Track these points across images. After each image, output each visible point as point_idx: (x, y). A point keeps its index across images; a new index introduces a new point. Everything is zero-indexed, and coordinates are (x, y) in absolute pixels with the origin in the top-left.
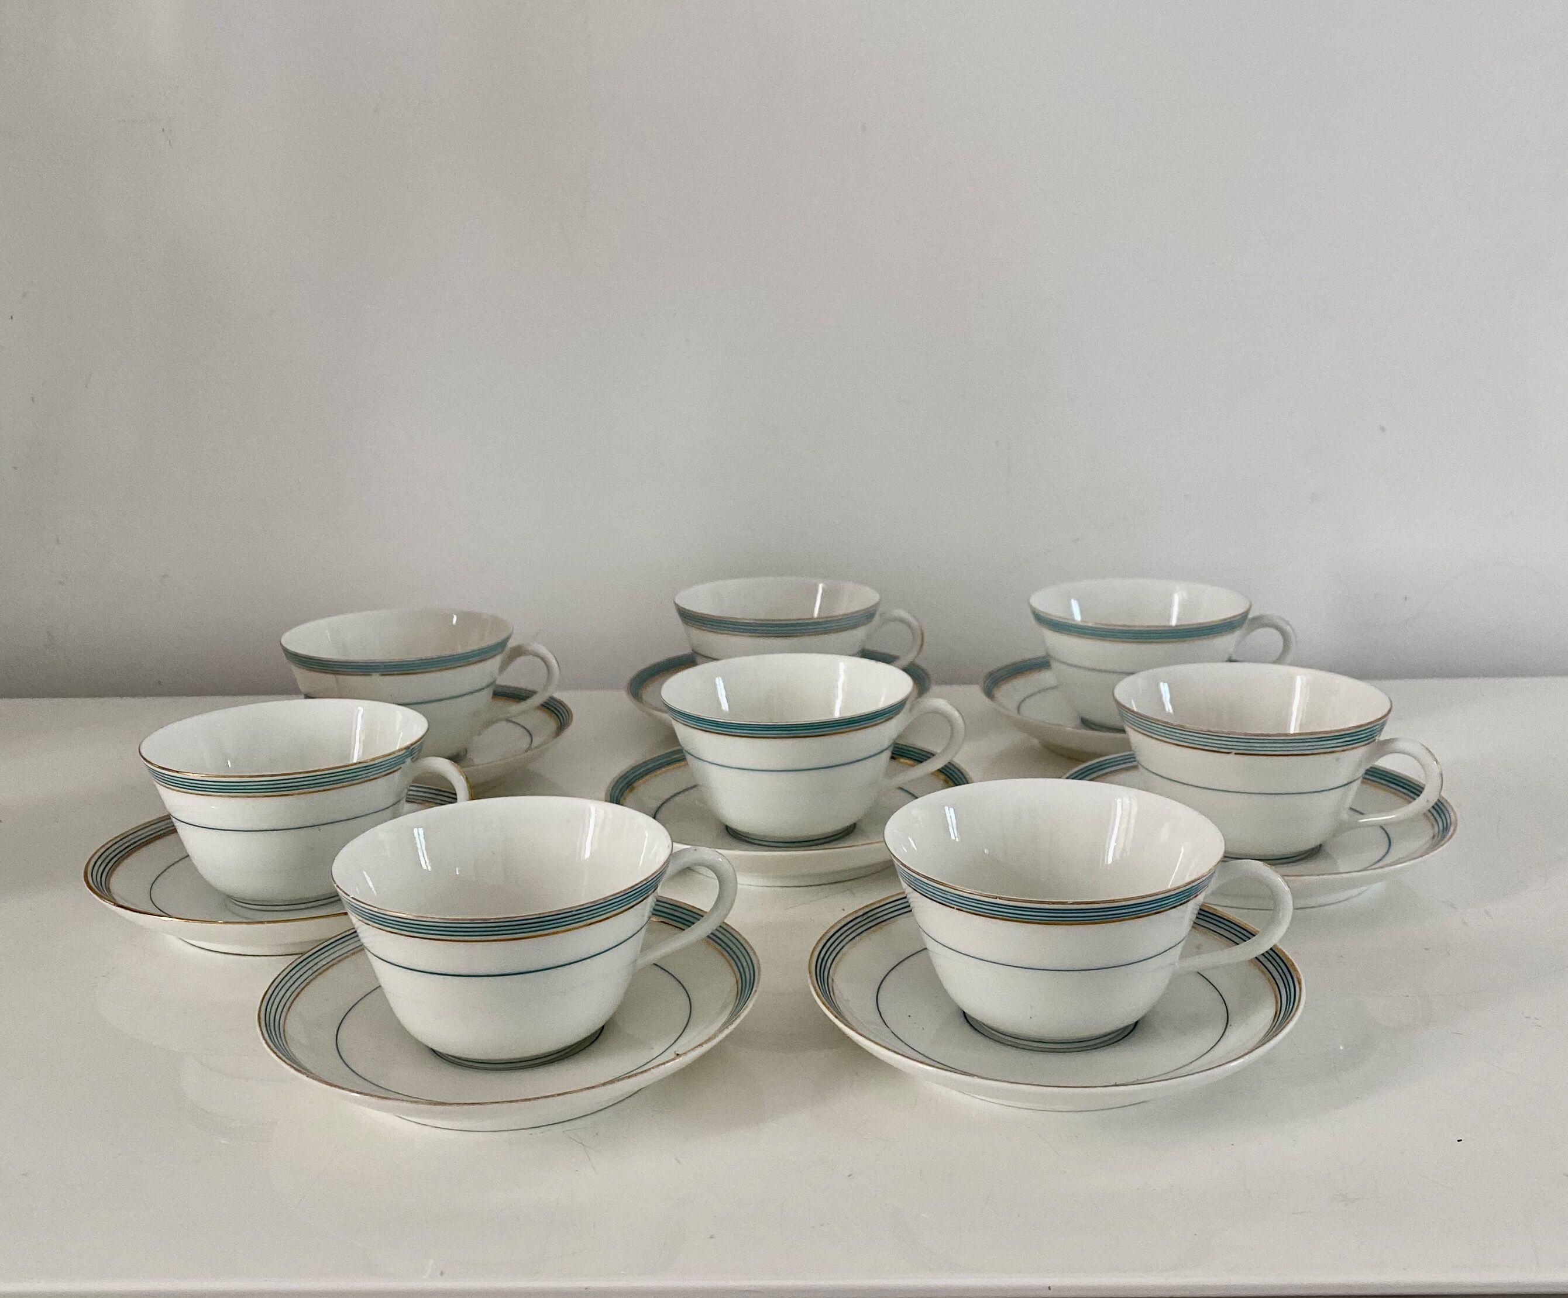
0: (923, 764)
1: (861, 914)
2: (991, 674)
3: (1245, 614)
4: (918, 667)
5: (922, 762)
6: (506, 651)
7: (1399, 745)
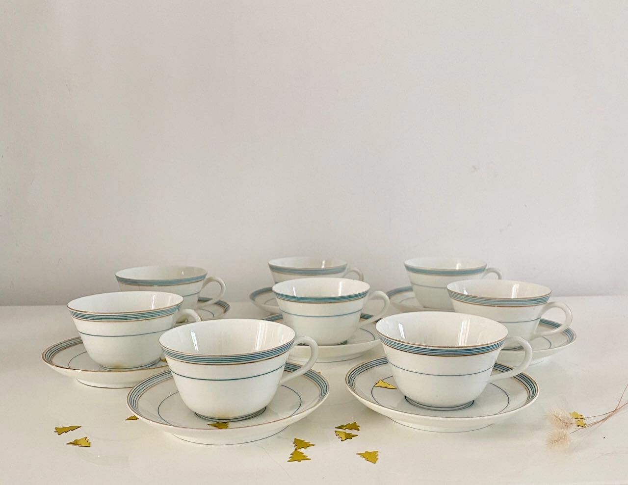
2: (390, 292)
3: (484, 267)
6: (205, 280)
7: (556, 304)
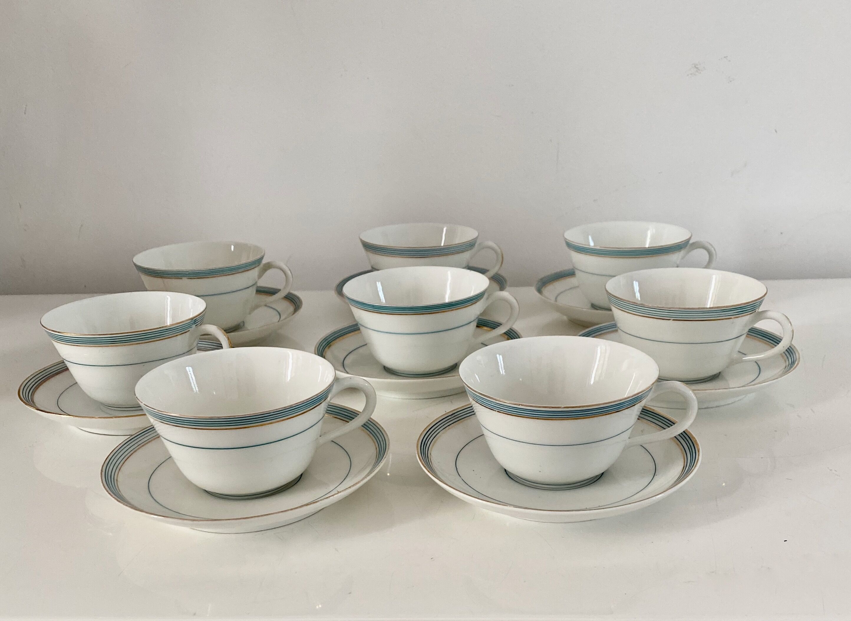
0: (495, 329)
1: (451, 414)
2: (542, 279)
3: (687, 241)
4: (499, 275)
5: (494, 329)
6: (262, 265)
7: (769, 314)
